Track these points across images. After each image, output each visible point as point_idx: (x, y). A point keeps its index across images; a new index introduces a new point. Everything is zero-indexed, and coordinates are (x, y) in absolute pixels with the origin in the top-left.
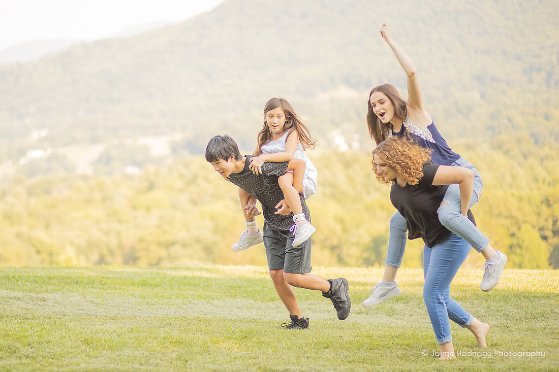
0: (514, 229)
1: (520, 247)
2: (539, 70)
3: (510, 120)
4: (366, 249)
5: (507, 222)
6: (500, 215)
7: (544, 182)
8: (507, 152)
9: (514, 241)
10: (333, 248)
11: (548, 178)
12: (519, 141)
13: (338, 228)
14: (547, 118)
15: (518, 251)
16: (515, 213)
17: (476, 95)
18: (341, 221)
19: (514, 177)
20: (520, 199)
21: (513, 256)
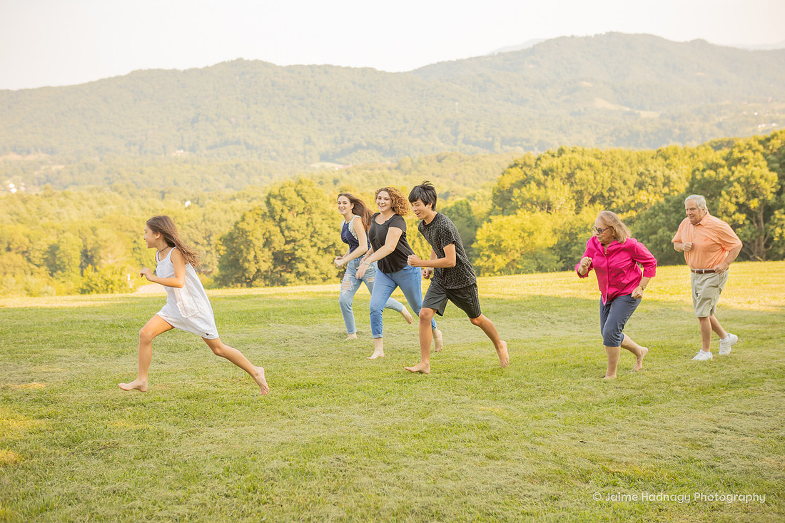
0: (136, 239)
1: (140, 249)
2: (134, 145)
3: (119, 174)
4: (47, 252)
5: (131, 235)
6: (127, 230)
7: (150, 210)
8: (120, 193)
9: (136, 245)
10: (24, 253)
11: (152, 209)
12: (128, 186)
13: (27, 241)
14: (141, 172)
15: (138, 251)
16: (136, 229)
17: (97, 159)
18: (28, 236)
19: (130, 206)
20: (138, 221)
21: (135, 254)
